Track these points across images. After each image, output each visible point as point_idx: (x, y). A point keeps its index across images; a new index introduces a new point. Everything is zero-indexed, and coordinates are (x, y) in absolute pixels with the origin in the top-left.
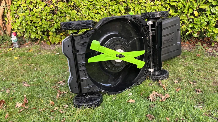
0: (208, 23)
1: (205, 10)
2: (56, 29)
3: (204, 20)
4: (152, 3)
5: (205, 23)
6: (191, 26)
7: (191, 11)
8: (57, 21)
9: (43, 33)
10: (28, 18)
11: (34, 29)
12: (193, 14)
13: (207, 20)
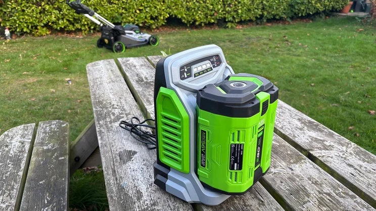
0: (146, 18)
1: (142, 10)
2: (44, 24)
3: (143, 15)
4: (111, 6)
5: (144, 17)
6: (136, 19)
7: (134, 11)
8: (45, 18)
9: (32, 27)
10: (21, 17)
11: (25, 25)
12: (136, 12)
13: (144, 15)
